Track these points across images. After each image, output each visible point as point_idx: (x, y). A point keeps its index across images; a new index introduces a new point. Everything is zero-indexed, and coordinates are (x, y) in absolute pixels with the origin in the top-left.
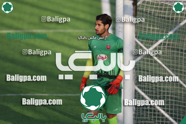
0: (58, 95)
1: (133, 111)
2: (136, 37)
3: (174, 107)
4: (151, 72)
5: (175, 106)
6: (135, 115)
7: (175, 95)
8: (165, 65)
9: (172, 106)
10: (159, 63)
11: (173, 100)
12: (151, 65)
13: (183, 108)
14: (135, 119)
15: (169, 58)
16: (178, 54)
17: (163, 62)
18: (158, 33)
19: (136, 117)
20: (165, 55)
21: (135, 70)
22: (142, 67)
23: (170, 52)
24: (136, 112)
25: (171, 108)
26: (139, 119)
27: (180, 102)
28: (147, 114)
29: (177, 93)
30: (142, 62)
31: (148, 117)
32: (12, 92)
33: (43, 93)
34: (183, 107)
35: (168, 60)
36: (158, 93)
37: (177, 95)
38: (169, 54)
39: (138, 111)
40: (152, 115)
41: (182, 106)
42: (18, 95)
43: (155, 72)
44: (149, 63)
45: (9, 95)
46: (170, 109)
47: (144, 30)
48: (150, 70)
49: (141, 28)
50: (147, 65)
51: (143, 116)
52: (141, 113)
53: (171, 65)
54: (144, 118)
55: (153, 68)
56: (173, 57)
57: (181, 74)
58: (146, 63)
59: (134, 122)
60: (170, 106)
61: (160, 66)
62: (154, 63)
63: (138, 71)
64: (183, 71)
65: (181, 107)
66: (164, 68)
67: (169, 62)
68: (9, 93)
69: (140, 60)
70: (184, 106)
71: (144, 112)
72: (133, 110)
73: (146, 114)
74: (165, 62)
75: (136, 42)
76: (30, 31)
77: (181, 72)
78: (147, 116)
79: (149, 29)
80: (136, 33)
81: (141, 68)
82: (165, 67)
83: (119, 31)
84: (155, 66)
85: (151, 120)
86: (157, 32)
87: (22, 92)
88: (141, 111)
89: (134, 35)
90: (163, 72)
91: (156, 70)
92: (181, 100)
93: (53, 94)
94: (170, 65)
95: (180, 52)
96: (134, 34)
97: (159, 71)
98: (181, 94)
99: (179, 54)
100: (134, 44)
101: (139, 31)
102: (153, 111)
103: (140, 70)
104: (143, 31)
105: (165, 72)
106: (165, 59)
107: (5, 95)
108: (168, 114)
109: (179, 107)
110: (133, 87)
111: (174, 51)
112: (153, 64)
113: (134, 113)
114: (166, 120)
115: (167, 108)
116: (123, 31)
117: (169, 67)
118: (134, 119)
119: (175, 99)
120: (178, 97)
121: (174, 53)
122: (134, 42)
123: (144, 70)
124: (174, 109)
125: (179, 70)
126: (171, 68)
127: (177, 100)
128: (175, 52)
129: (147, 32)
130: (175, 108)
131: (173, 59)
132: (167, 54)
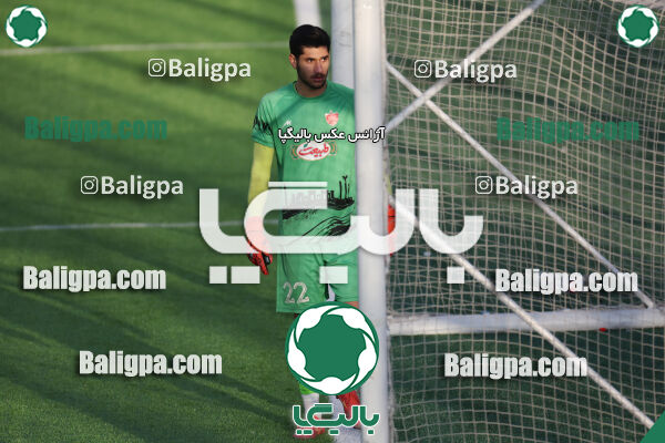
0: (174, 225)
1: (385, 265)
2: (389, 59)
3: (498, 252)
4: (433, 155)
5: (502, 250)
6: (390, 278)
7: (501, 219)
8: (473, 136)
9: (494, 249)
10: (454, 131)
11: (495, 234)
12: (434, 137)
13: (523, 255)
14: (389, 288)
15: (484, 117)
16: (506, 104)
17: (465, 126)
18: (449, 47)
19: (392, 281)
20: (470, 109)
21: (387, 151)
22: (407, 143)
23: (484, 100)
24: (392, 267)
25: (490, 255)
26: (402, 287)
27: (515, 236)
28: (424, 273)
29: (508, 213)
30: (406, 129)
31: (427, 282)
32: (46, 221)
33: (132, 221)
34: (524, 252)
35: (479, 122)
36: (453, 214)
37: (507, 219)
38: (484, 106)
39: (400, 267)
40: (437, 276)
41: (521, 248)
42: (62, 227)
43: (444, 156)
44: (428, 132)
45: (36, 228)
46: (487, 258)
47: (411, 40)
48: (429, 151)
49: (404, 33)
50: (423, 136)
51: (413, 279)
52: (407, 272)
53: (489, 134)
54: (416, 284)
55: (439, 144)
56: (493, 113)
57: (516, 161)
58: (418, 131)
59: (387, 295)
60: (487, 250)
61: (457, 138)
62: (442, 131)
63: (397, 154)
64: (523, 151)
65: (518, 251)
66: (468, 143)
67: (483, 128)
68: (38, 224)
69: (402, 124)
70: (526, 249)
71: (414, 268)
72: (385, 262)
73: (421, 273)
74: (473, 128)
75: (390, 75)
76: (93, 48)
77: (517, 155)
78: (423, 279)
79: (426, 37)
80: (389, 49)
81: (404, 145)
82: (473, 142)
83: (341, 45)
84: (445, 140)
85: (435, 291)
86: (447, 43)
87: (72, 220)
88: (406, 265)
89: (384, 55)
90: (467, 156)
91: (445, 150)
92: (518, 234)
93: (161, 221)
94: (485, 137)
95: (512, 99)
96: (384, 50)
97: (456, 154)
98: (518, 215)
99: (512, 105)
100: (385, 80)
101: (397, 41)
102: (439, 265)
103: (402, 151)
104: (408, 43)
105: (473, 156)
106: (472, 118)
107: (25, 228)
108: (483, 272)
109: (513, 252)
110: (384, 198)
111: (495, 97)
112: (439, 133)
113: (387, 271)
114: (477, 290)
115: (479, 255)
116: (352, 44)
117: (482, 140)
118: (387, 288)
119: (502, 231)
120: (511, 224)
121: (496, 102)
122: (385, 74)
123: (413, 152)
124: (498, 258)
125: (511, 148)
126: (488, 145)
127: (507, 232)
128: (500, 98)
129: (419, 44)
130: (500, 256)
131: (494, 119)
132: (477, 106)
